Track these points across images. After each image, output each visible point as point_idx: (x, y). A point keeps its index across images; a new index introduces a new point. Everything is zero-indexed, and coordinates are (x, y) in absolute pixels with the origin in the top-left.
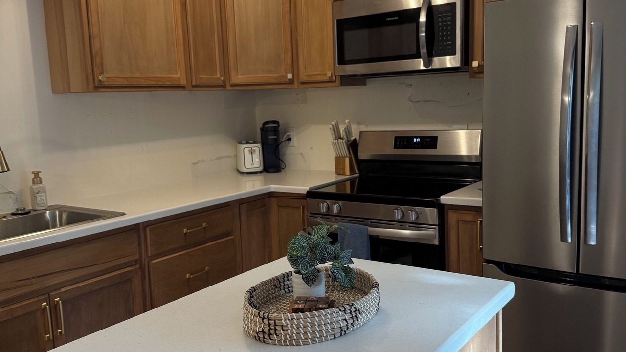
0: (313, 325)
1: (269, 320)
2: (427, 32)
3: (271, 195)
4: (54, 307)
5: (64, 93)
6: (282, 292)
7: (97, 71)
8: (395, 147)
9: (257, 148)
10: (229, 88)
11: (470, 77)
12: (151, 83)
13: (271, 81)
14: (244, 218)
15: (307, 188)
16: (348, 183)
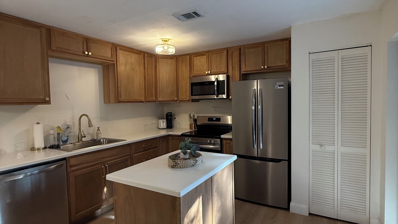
0: (186, 163)
1: (175, 162)
2: (217, 87)
3: (170, 135)
4: (106, 168)
5: (108, 103)
6: (177, 158)
7: (119, 97)
8: (208, 121)
9: (165, 121)
10: (157, 102)
11: (229, 101)
12: (134, 101)
13: (170, 100)
14: (161, 142)
15: (181, 133)
16: (194, 132)
